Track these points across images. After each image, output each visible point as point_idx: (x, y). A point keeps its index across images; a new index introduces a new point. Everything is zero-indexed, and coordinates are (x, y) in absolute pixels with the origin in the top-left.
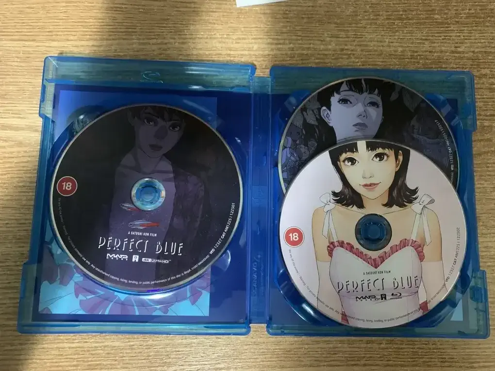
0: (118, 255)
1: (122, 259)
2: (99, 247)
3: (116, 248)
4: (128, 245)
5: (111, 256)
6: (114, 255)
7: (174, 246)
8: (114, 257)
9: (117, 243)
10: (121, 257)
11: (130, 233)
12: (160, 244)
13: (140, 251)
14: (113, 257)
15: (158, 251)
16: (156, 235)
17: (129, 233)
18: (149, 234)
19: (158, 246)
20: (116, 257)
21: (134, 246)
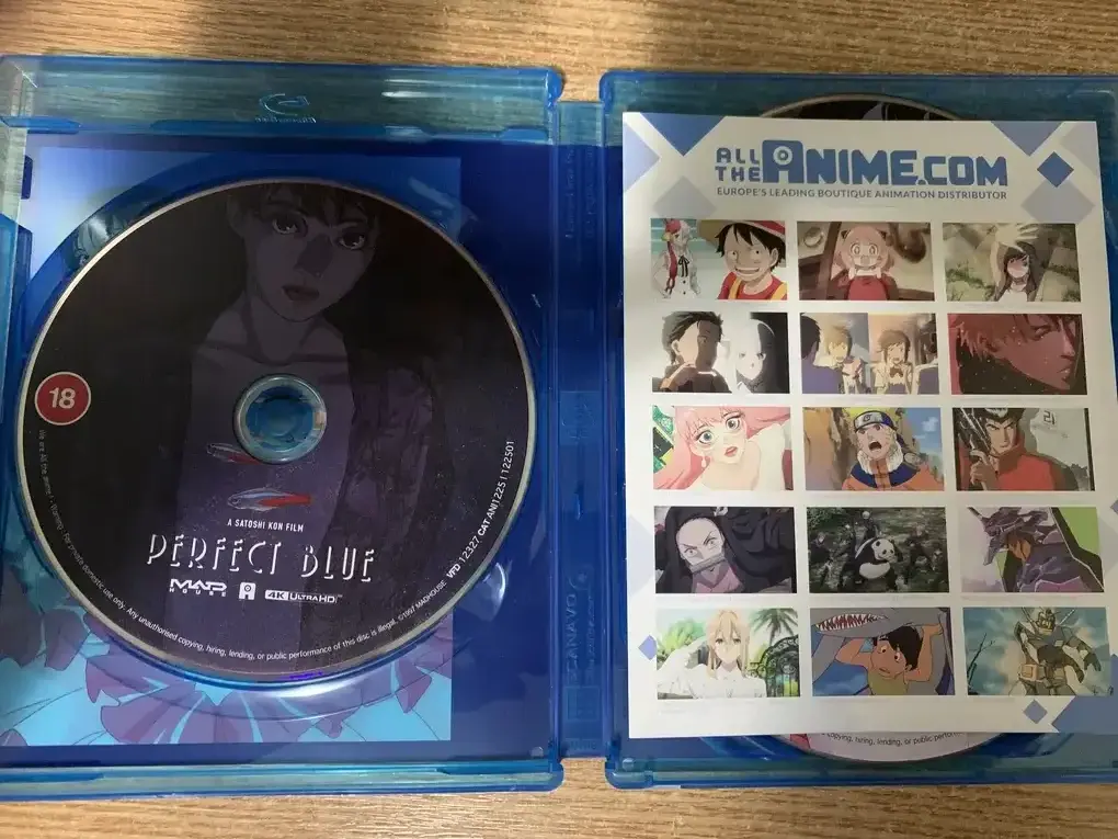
0: (200, 582)
1: (211, 593)
2: (149, 563)
3: (196, 564)
4: (226, 556)
5: (181, 586)
6: (190, 582)
7: (349, 556)
8: (190, 587)
9: (198, 552)
10: (208, 588)
11: (233, 522)
12: (311, 552)
13: (261, 571)
14: (187, 586)
15: (308, 571)
16: (301, 528)
17: (230, 523)
18: (284, 527)
19: (306, 556)
20: (195, 587)
21: (242, 557)
